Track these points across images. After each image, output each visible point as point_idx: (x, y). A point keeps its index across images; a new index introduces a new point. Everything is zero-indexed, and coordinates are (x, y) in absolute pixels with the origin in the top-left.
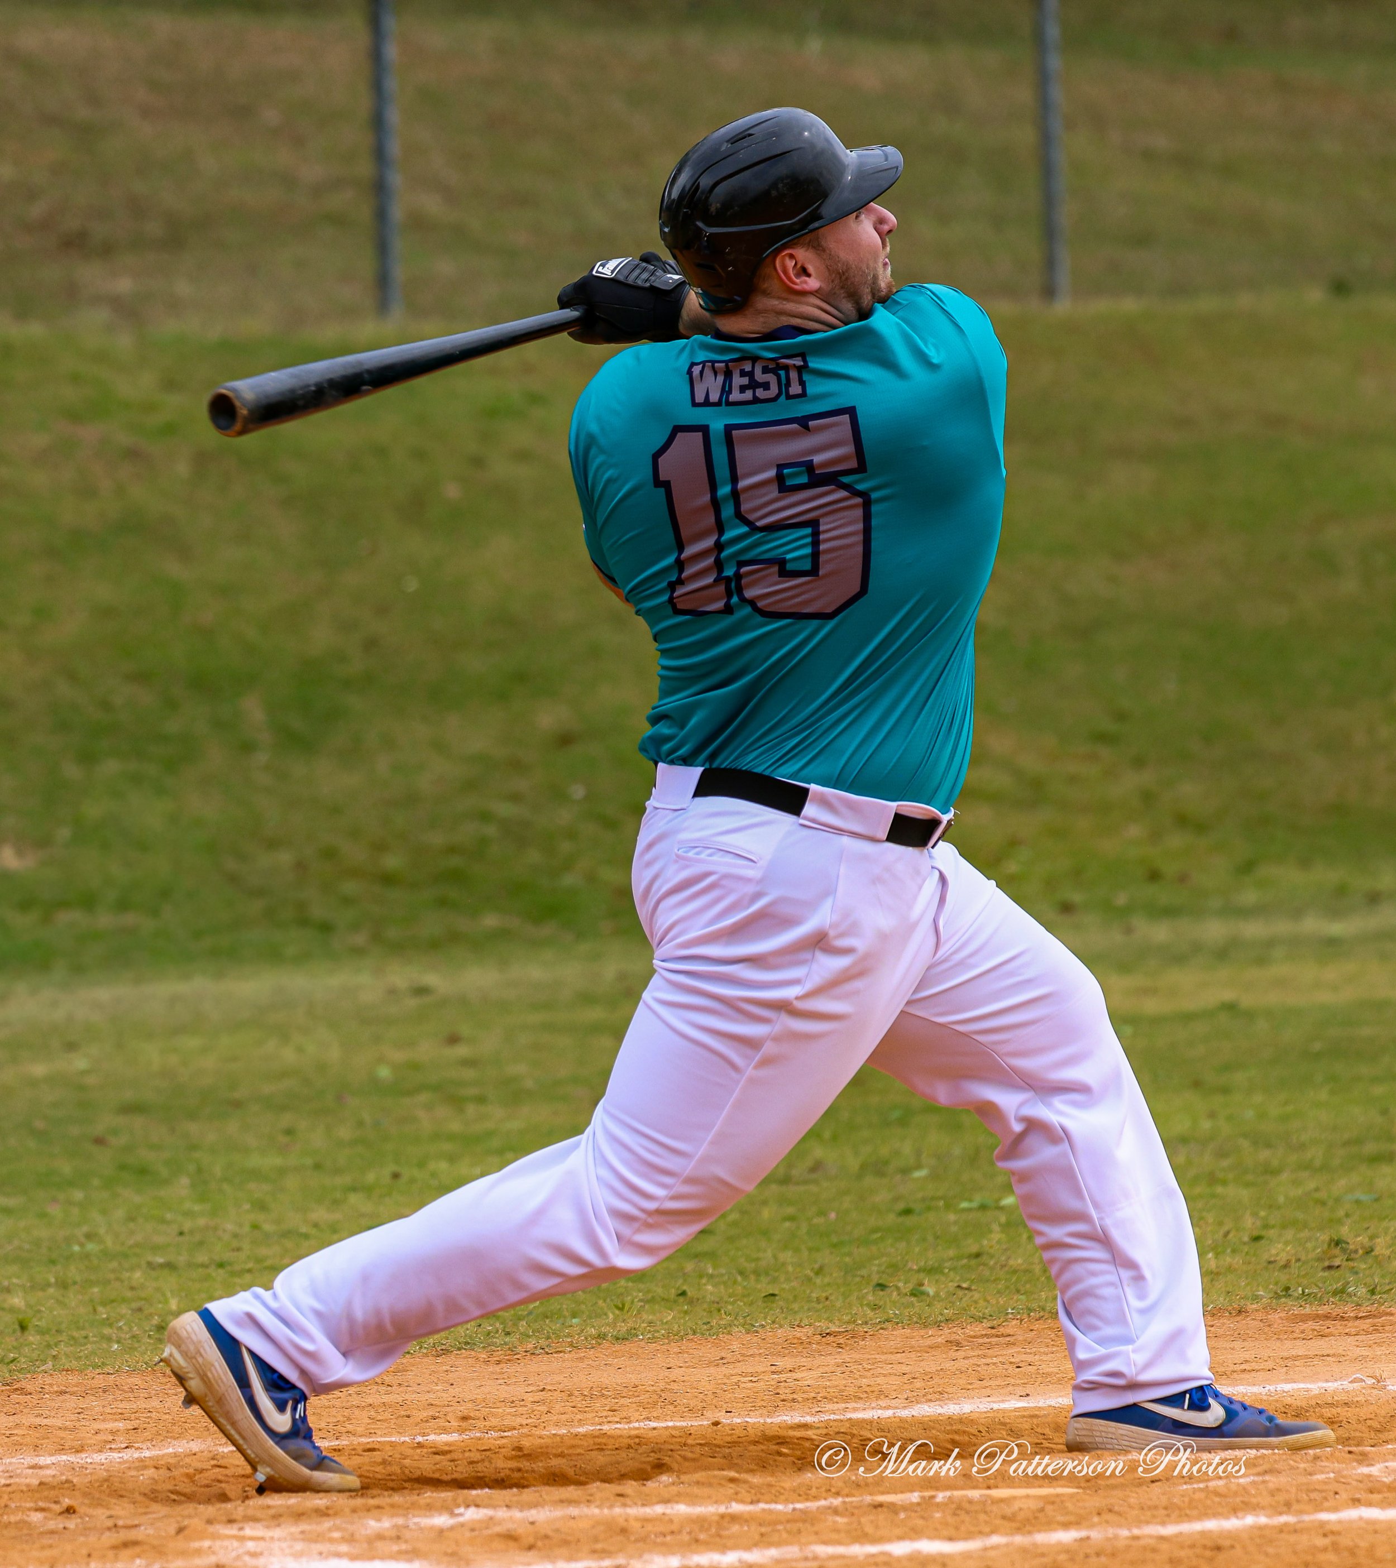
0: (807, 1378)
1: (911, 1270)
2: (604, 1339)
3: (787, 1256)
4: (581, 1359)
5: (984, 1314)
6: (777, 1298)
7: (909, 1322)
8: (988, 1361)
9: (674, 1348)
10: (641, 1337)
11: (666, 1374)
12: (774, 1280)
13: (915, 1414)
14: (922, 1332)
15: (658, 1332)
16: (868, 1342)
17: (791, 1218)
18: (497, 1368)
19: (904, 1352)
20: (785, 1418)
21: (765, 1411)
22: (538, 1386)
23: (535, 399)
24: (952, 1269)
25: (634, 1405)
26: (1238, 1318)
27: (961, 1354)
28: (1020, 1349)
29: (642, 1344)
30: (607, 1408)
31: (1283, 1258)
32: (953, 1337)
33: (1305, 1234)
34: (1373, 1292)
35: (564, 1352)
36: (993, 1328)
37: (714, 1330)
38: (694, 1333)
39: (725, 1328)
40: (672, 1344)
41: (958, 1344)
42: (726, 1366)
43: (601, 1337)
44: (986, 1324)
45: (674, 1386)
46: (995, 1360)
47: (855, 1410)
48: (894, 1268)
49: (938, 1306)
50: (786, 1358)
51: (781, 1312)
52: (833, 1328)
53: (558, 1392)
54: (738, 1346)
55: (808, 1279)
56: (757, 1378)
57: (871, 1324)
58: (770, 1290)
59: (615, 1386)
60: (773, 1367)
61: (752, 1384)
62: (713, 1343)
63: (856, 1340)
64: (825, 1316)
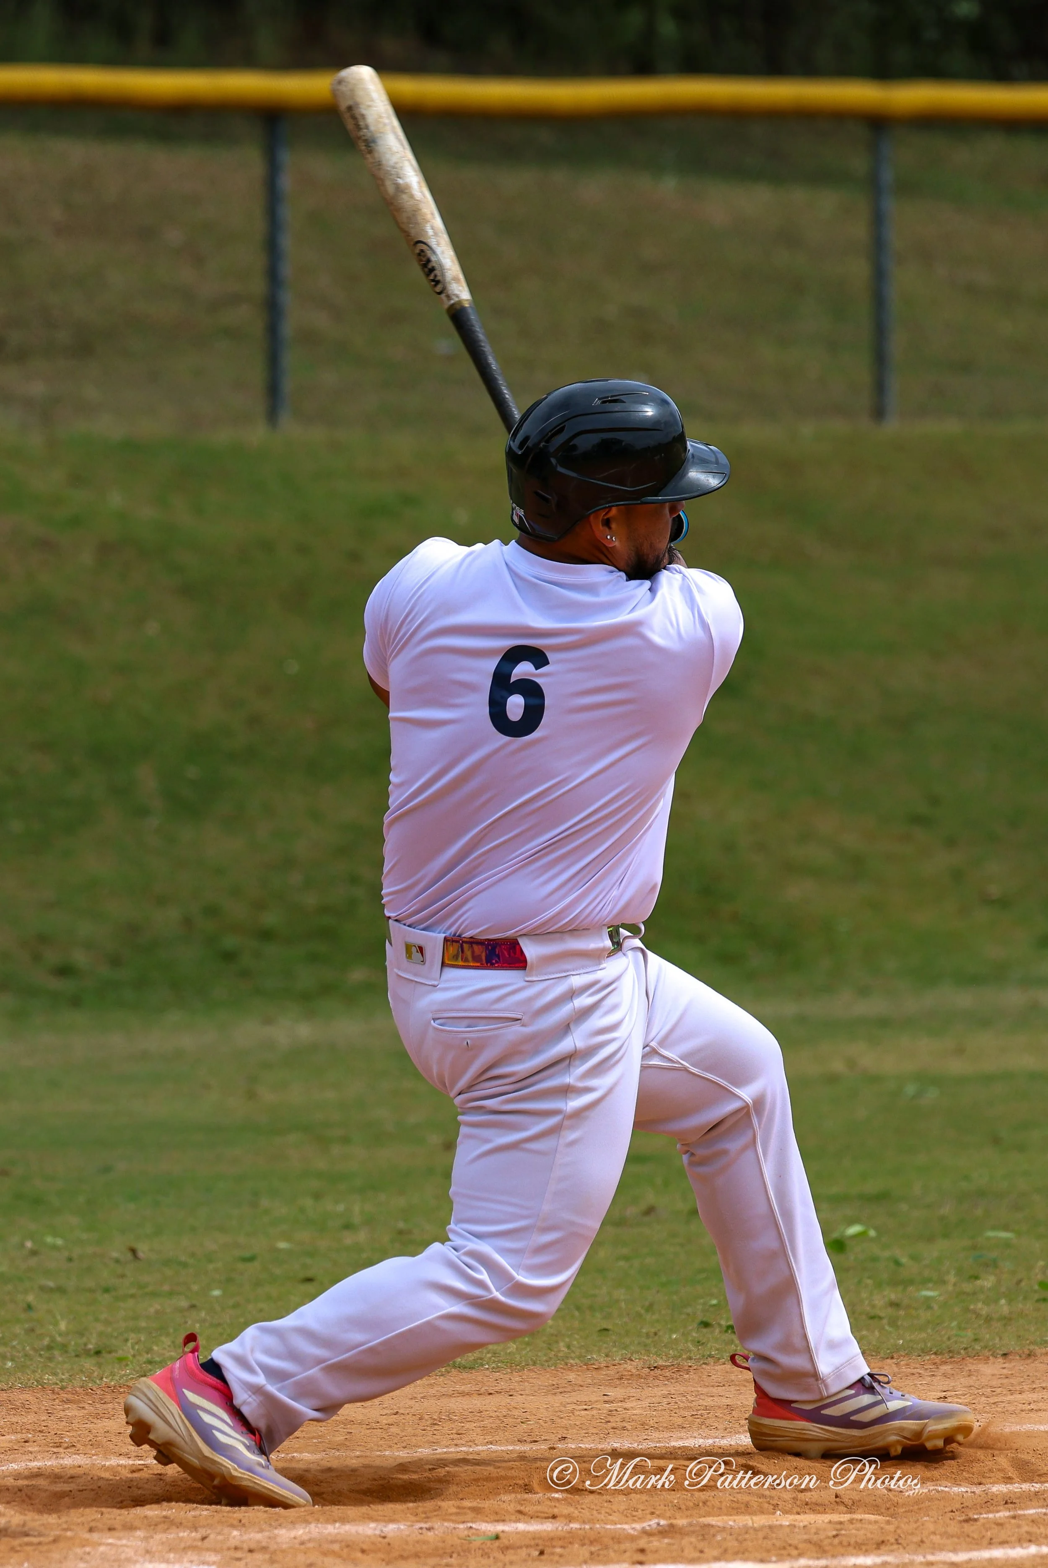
0: (637, 1408)
3: (620, 1294)
6: (610, 1332)
9: (516, 1377)
10: (486, 1367)
11: (508, 1401)
12: (608, 1317)
15: (502, 1361)
16: (692, 1376)
17: (626, 1258)
19: (724, 1385)
21: (597, 1438)
22: (392, 1409)
23: (408, 500)
25: (479, 1430)
26: (1029, 1361)
29: (487, 1372)
30: (454, 1431)
38: (535, 1364)
39: (563, 1360)
40: (515, 1373)
42: (563, 1395)
45: (516, 1413)
48: (717, 1307)
50: (618, 1389)
51: (615, 1346)
52: (661, 1363)
53: (410, 1415)
54: (574, 1376)
55: (639, 1315)
56: (590, 1407)
57: (695, 1359)
58: (605, 1325)
59: (461, 1411)
60: (605, 1397)
61: (586, 1412)
62: (551, 1373)
63: (681, 1373)
64: (653, 1350)
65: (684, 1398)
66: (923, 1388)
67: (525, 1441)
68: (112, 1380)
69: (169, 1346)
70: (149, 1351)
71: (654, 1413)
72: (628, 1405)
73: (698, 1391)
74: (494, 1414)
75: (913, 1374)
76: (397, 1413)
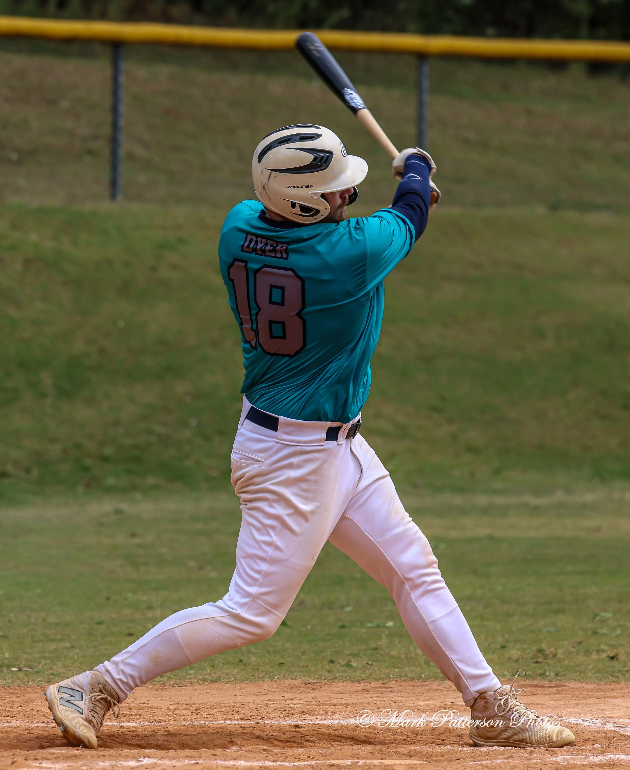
0: (299, 703)
1: (345, 654)
2: (206, 681)
3: (288, 645)
4: (195, 690)
5: (380, 677)
6: (284, 665)
7: (345, 680)
8: (381, 699)
9: (238, 687)
10: (223, 681)
11: (234, 699)
12: (283, 657)
13: (348, 723)
14: (351, 684)
15: (230, 678)
16: (327, 688)
17: (290, 628)
18: (157, 692)
19: (343, 693)
20: (289, 722)
21: (280, 718)
22: (175, 701)
23: (181, 241)
24: (364, 655)
25: (220, 713)
27: (369, 695)
28: (395, 694)
29: (223, 684)
30: (207, 713)
31: (515, 656)
32: (365, 688)
33: (525, 646)
34: (557, 675)
35: (187, 686)
36: (384, 684)
37: (256, 679)
38: (247, 680)
39: (262, 679)
40: (237, 685)
41: (368, 691)
42: (261, 696)
43: (205, 680)
44: (381, 682)
45: (238, 705)
46: (384, 699)
47: (321, 720)
48: (338, 653)
49: (358, 673)
50: (289, 694)
51: (287, 672)
52: (311, 681)
53: (185, 705)
54: (267, 687)
55: (299, 656)
56: (276, 703)
57: (328, 680)
58: (281, 661)
59: (211, 703)
60: (283, 697)
61: (273, 705)
62: (256, 685)
63: (321, 687)
64: (307, 675)
65: (323, 699)
66: (443, 697)
67: (244, 719)
68: (33, 683)
69: (61, 667)
70: (51, 669)
71: (308, 706)
72: (295, 702)
73: (330, 696)
74: (226, 705)
75: (438, 690)
76: (178, 703)
